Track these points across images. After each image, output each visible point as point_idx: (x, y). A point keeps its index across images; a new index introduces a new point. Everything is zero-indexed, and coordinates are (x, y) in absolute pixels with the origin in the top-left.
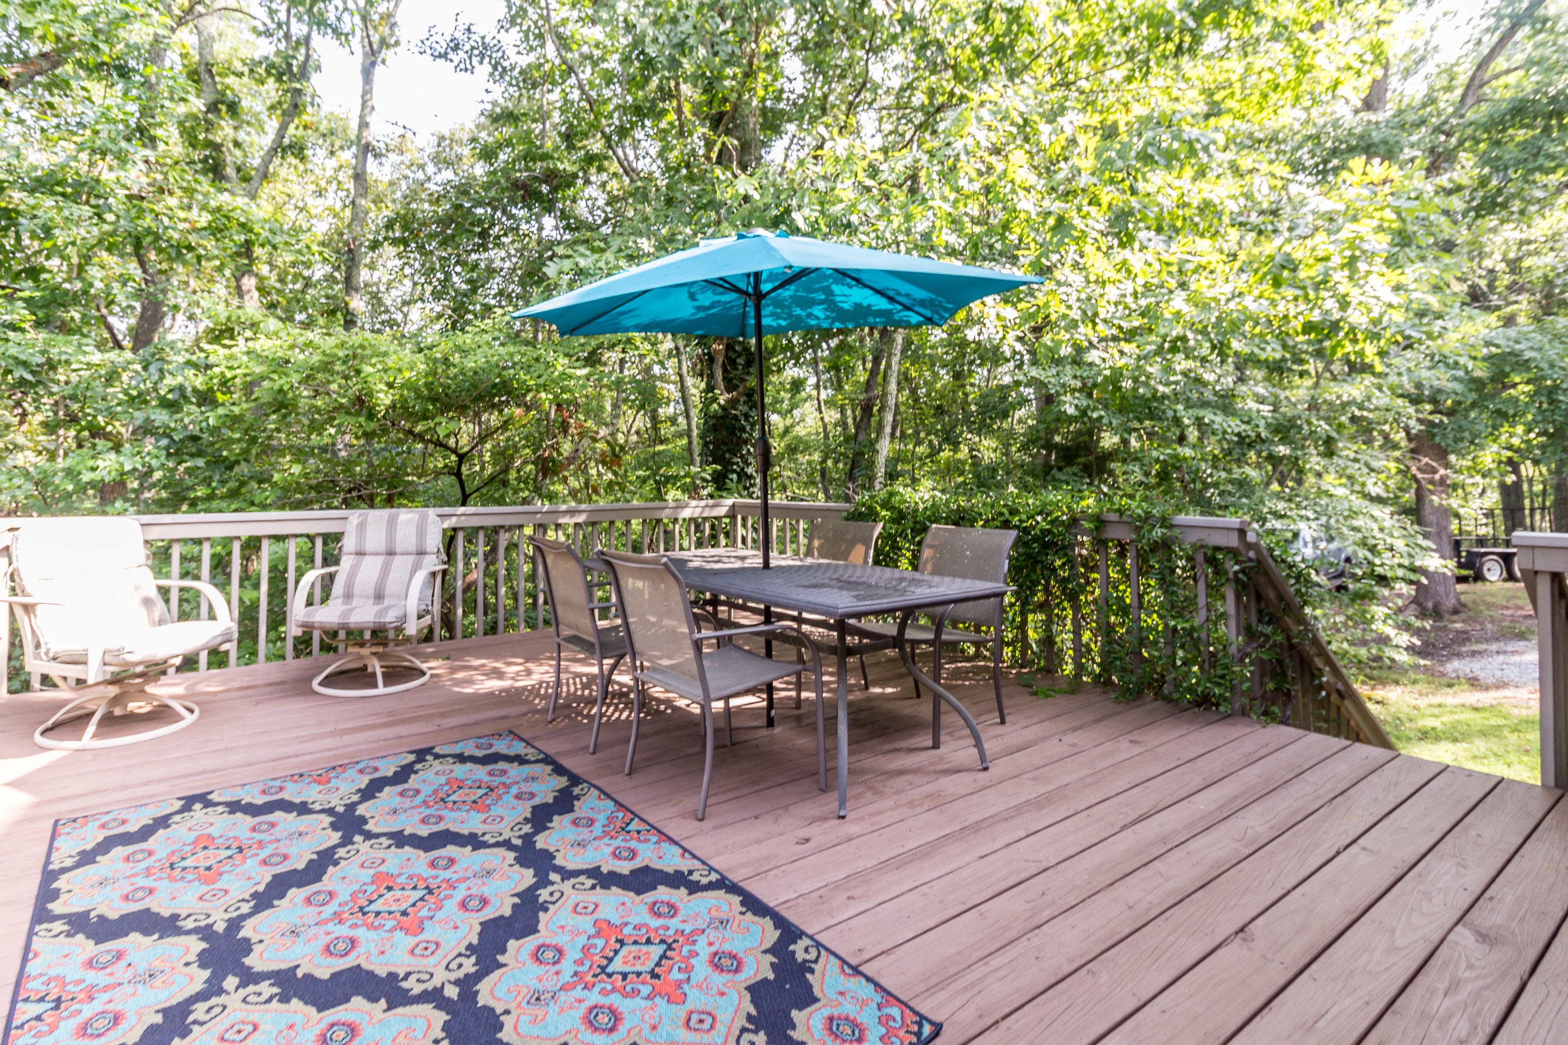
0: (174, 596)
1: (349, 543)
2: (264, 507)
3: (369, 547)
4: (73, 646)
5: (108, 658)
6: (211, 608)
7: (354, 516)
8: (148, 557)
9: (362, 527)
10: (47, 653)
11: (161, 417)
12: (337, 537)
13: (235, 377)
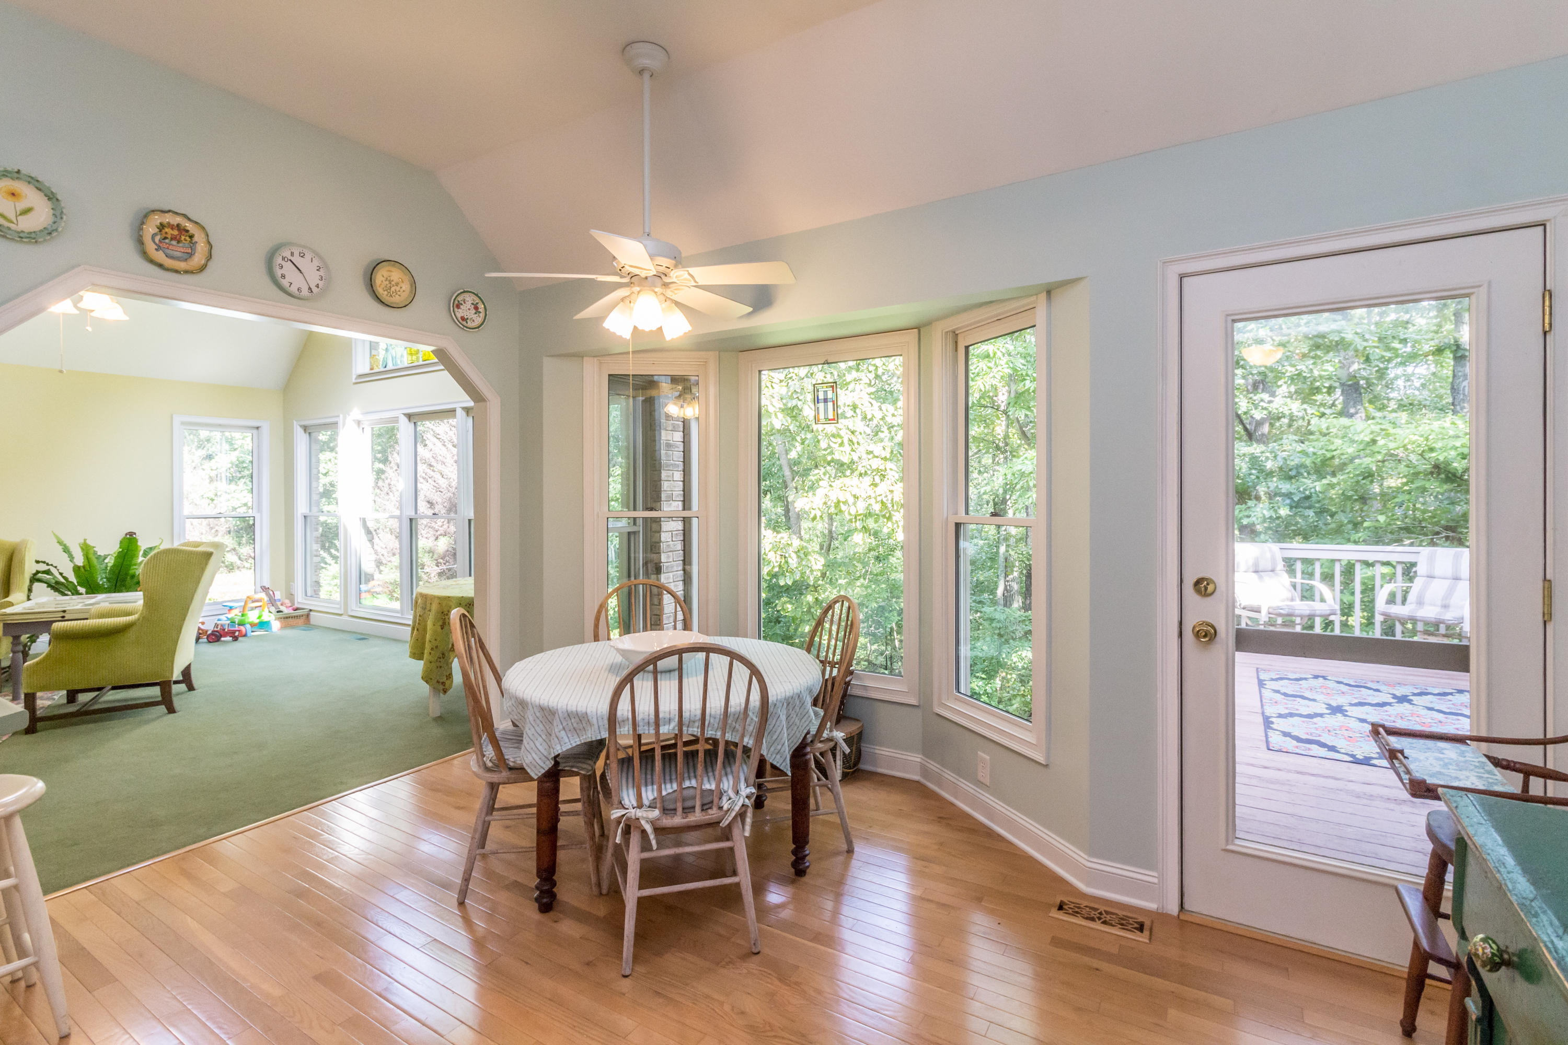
0: (1299, 587)
1: (1421, 569)
2: (1356, 542)
3: (1437, 573)
4: (1254, 603)
5: (1271, 611)
6: (1321, 594)
7: (1426, 551)
8: (1284, 566)
9: (1431, 559)
10: (1240, 605)
11: (1285, 487)
12: (1413, 565)
13: (1333, 457)
